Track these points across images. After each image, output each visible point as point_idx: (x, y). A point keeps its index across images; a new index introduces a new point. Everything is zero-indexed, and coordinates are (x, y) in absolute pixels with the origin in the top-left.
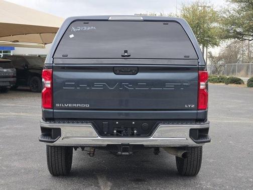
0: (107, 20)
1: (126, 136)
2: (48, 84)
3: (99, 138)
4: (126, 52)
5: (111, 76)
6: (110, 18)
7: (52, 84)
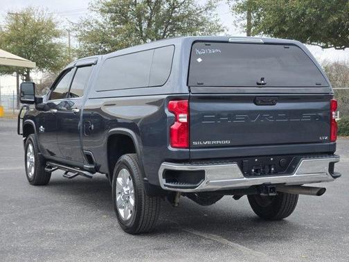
0: (227, 42)
1: (263, 174)
2: (183, 118)
3: (245, 179)
4: (262, 79)
5: (251, 106)
6: (230, 40)
7: (189, 118)
